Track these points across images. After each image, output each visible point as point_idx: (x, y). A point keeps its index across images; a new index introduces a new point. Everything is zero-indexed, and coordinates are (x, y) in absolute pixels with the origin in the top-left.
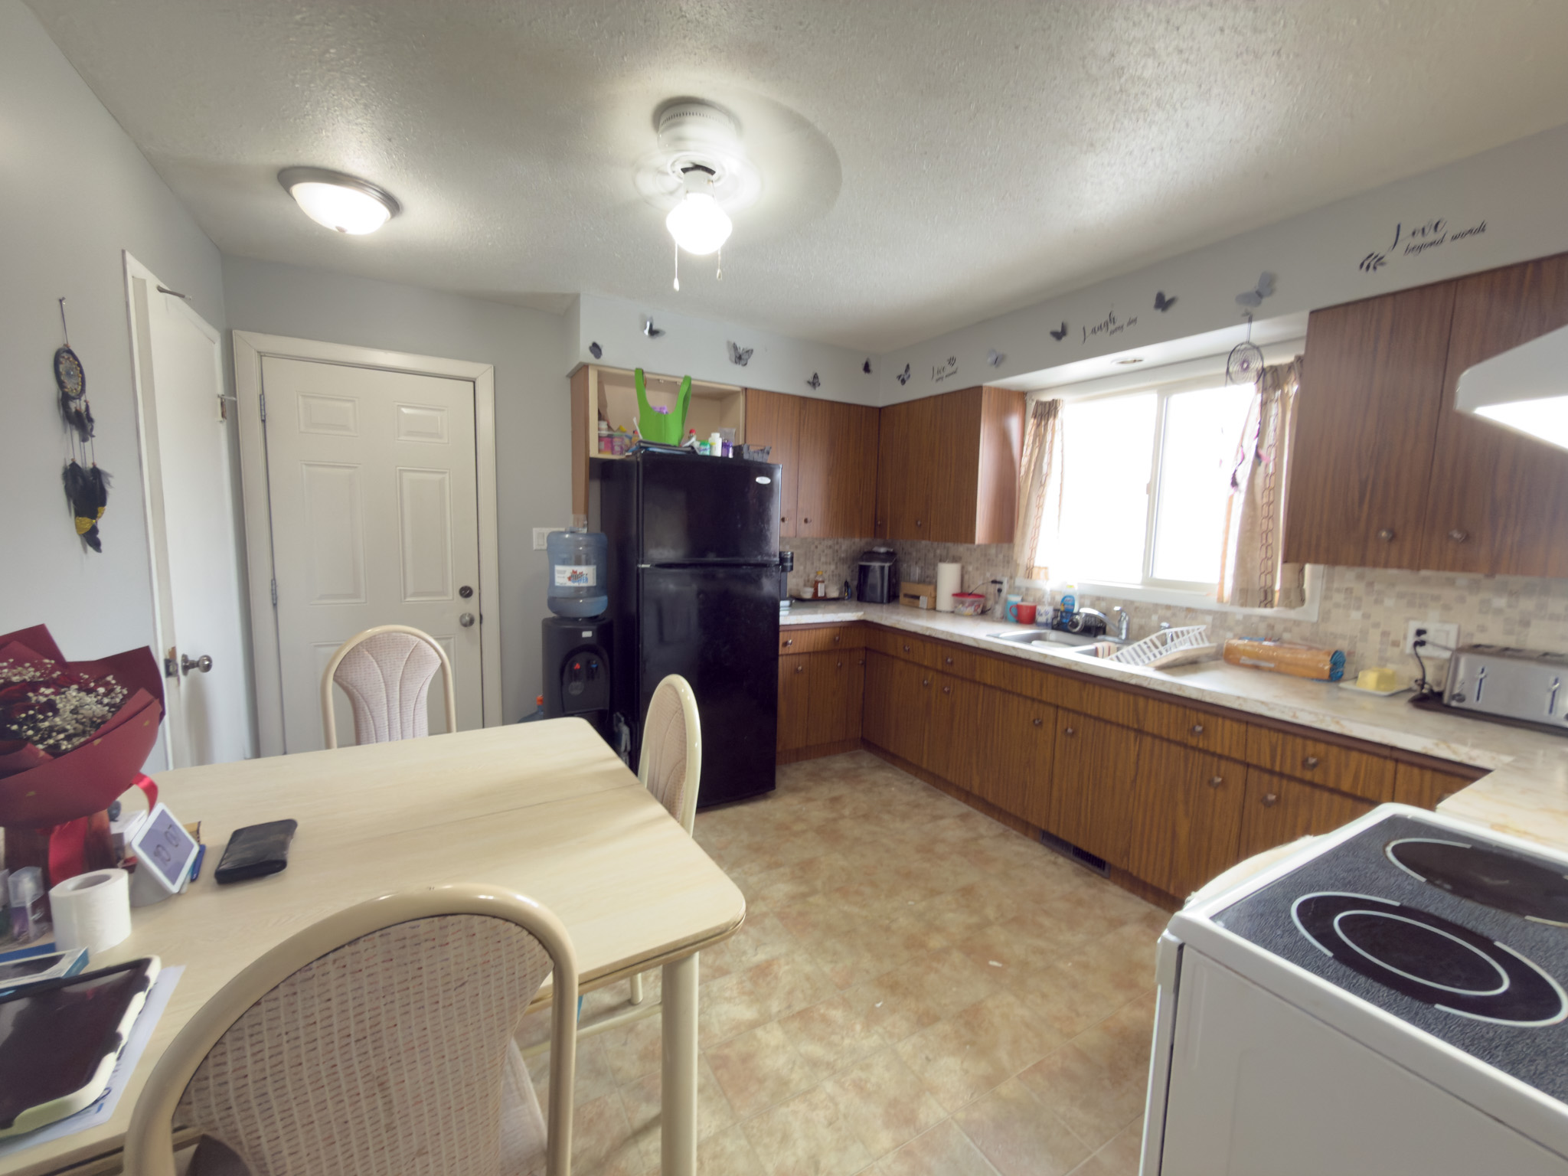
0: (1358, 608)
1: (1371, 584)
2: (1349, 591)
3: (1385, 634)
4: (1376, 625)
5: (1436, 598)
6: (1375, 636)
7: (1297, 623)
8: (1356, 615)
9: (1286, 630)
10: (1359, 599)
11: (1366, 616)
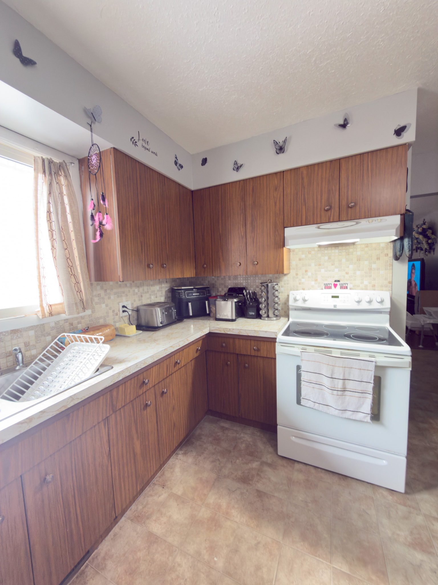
0: (104, 303)
1: (106, 290)
2: (99, 295)
3: (113, 311)
4: (110, 308)
5: (124, 292)
6: (111, 314)
7: (82, 318)
8: (103, 306)
9: (79, 323)
10: (103, 298)
11: (107, 306)
